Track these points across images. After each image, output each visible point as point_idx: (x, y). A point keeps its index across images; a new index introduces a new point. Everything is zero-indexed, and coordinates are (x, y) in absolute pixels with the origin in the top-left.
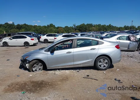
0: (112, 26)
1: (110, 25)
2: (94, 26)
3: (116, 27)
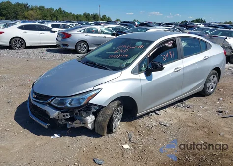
0: (64, 11)
1: (60, 9)
2: (32, 9)
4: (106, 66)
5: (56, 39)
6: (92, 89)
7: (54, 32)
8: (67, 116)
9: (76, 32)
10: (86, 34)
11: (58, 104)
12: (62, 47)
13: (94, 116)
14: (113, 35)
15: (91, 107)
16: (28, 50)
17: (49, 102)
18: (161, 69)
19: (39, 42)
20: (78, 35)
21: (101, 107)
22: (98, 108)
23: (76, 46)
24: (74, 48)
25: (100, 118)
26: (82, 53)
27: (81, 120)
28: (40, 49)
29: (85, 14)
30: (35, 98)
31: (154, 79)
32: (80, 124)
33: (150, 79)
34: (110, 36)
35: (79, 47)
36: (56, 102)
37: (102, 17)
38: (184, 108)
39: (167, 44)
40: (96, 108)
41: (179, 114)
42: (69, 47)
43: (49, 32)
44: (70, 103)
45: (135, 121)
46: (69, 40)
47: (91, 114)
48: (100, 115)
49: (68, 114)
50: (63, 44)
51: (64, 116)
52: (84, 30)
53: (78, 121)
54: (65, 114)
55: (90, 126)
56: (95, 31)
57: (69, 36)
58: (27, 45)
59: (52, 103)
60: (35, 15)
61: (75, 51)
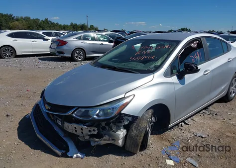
0: (50, 21)
1: (47, 20)
2: (17, 20)
3: (57, 24)
4: (130, 69)
5: (50, 47)
6: (122, 96)
7: (47, 40)
8: (94, 130)
9: (72, 39)
10: (83, 41)
11: (81, 116)
12: (57, 55)
13: (125, 130)
14: (110, 42)
15: (123, 119)
16: (19, 59)
17: (70, 114)
18: (197, 70)
19: (31, 50)
20: (74, 42)
21: (134, 118)
22: (130, 119)
23: (72, 54)
24: (70, 56)
25: (134, 132)
26: (79, 61)
27: (110, 135)
28: (32, 58)
29: (72, 25)
30: (48, 110)
31: (187, 83)
32: (109, 140)
33: (183, 83)
34: (107, 43)
35: (76, 55)
36: (79, 114)
37: (89, 27)
38: (211, 115)
39: (192, 45)
40: (128, 120)
41: (211, 123)
42: (65, 55)
43: (42, 40)
44: (97, 115)
45: (166, 133)
46: (65, 47)
47: (122, 127)
48: (133, 129)
49: (96, 129)
50: (58, 52)
51: (90, 131)
52: (80, 37)
53: (106, 137)
54: (92, 129)
55: (120, 142)
56: (92, 38)
57: (65, 43)
58: (18, 53)
59: (74, 115)
60: (20, 25)
61: (71, 59)
